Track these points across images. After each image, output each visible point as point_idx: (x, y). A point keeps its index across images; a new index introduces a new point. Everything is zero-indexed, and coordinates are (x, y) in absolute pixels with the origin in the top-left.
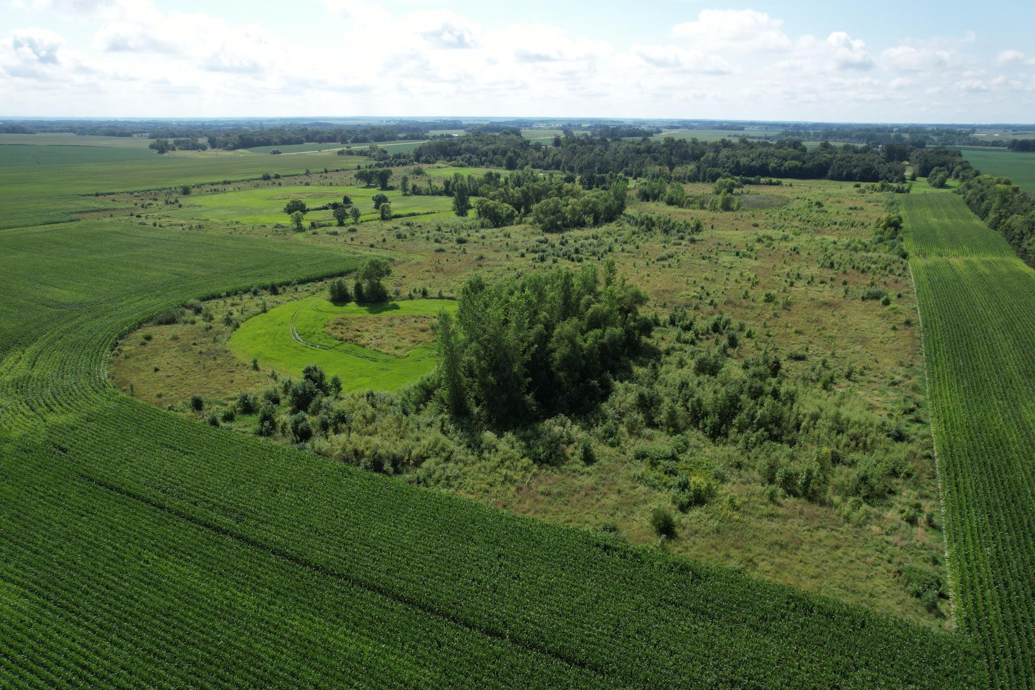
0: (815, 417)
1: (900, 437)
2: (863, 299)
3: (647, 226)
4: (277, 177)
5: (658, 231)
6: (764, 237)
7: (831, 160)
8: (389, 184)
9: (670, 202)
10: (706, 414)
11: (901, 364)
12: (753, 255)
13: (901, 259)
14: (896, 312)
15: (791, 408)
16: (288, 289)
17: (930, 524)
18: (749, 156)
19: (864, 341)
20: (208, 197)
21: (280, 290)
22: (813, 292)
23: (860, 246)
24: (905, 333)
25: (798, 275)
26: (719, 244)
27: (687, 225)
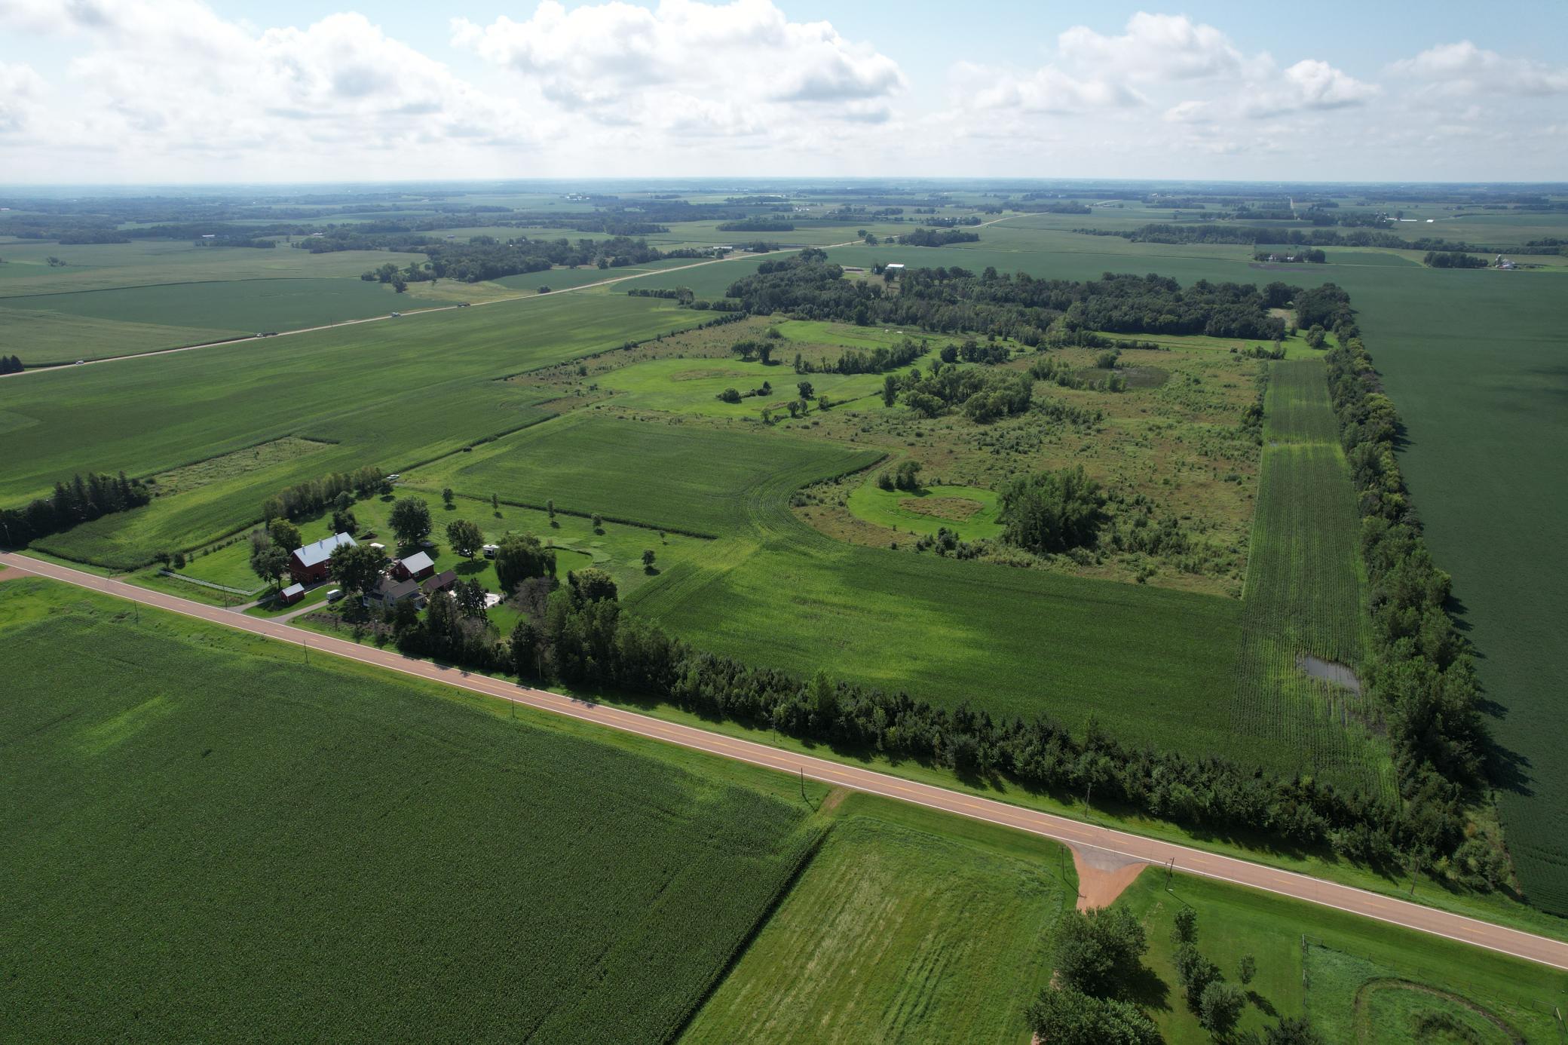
0: (1196, 544)
1: (1235, 552)
2: (1226, 481)
3: (1056, 415)
5: (1067, 421)
6: (1154, 426)
7: (1209, 313)
9: (1062, 382)
10: (1146, 544)
11: (1242, 519)
12: (1148, 444)
13: (1257, 446)
14: (1245, 489)
15: (1185, 540)
16: (844, 480)
17: (1241, 579)
19: (1223, 508)
21: (841, 481)
22: (1194, 476)
23: (1228, 435)
24: (1247, 502)
25: (1183, 463)
26: (1121, 434)
27: (1088, 412)
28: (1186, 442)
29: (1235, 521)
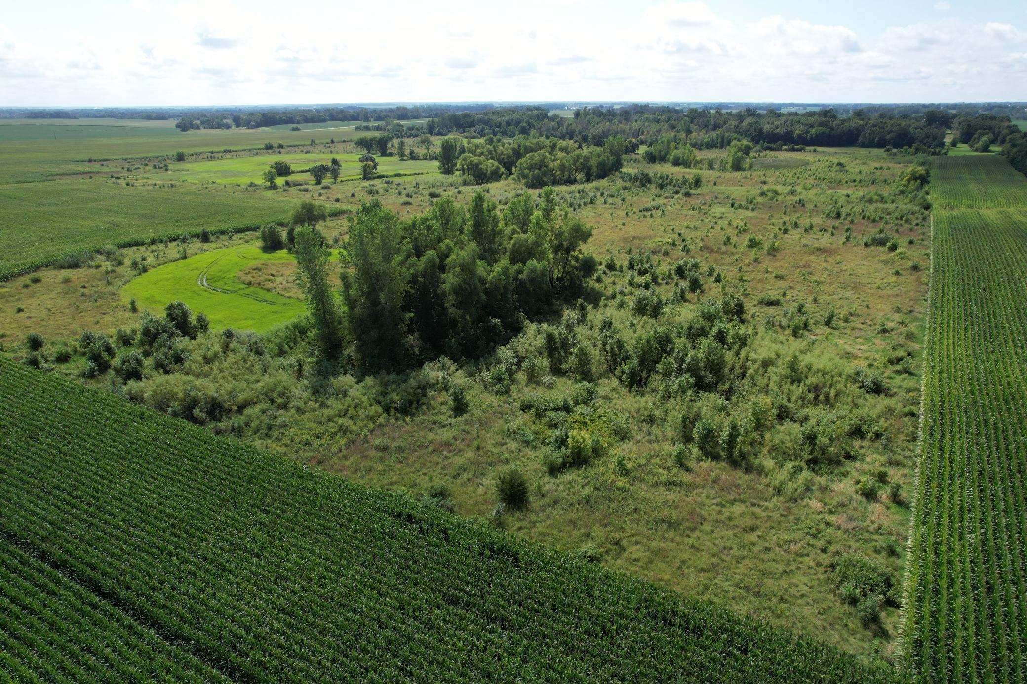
1: (877, 389)
2: (866, 245)
3: (641, 182)
4: (281, 146)
5: (653, 186)
6: (768, 191)
7: (863, 126)
8: (389, 151)
9: (676, 163)
10: (626, 358)
11: (898, 310)
12: (751, 207)
13: (923, 210)
14: (902, 256)
15: (738, 354)
16: (222, 237)
17: (896, 500)
18: (773, 123)
19: (856, 287)
20: (201, 164)
21: (212, 238)
22: (808, 240)
23: (876, 198)
24: (908, 279)
25: (796, 223)
26: (716, 198)
27: (685, 182)
28: (809, 206)
29: (882, 311)
